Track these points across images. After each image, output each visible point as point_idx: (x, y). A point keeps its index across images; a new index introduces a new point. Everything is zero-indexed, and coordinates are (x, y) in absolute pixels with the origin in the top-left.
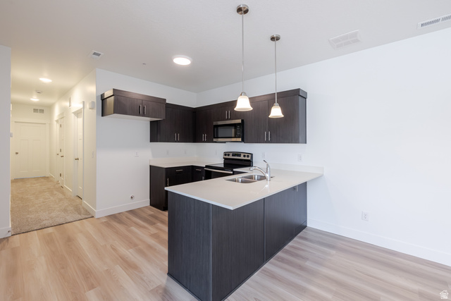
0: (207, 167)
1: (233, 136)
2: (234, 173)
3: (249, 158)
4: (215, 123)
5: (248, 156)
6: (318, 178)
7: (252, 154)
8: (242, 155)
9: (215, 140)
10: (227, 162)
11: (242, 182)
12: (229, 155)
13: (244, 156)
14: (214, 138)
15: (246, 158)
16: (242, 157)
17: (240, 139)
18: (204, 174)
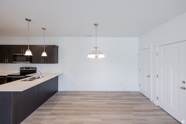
0: (8, 75)
1: (25, 60)
2: (26, 77)
3: (35, 70)
4: (14, 54)
5: (34, 69)
6: (62, 74)
7: (36, 68)
8: (31, 68)
9: (14, 62)
10: (22, 72)
11: (29, 80)
12: (23, 69)
13: (32, 69)
14: (14, 61)
15: (33, 70)
16: (31, 69)
17: (30, 62)
18: (7, 79)
